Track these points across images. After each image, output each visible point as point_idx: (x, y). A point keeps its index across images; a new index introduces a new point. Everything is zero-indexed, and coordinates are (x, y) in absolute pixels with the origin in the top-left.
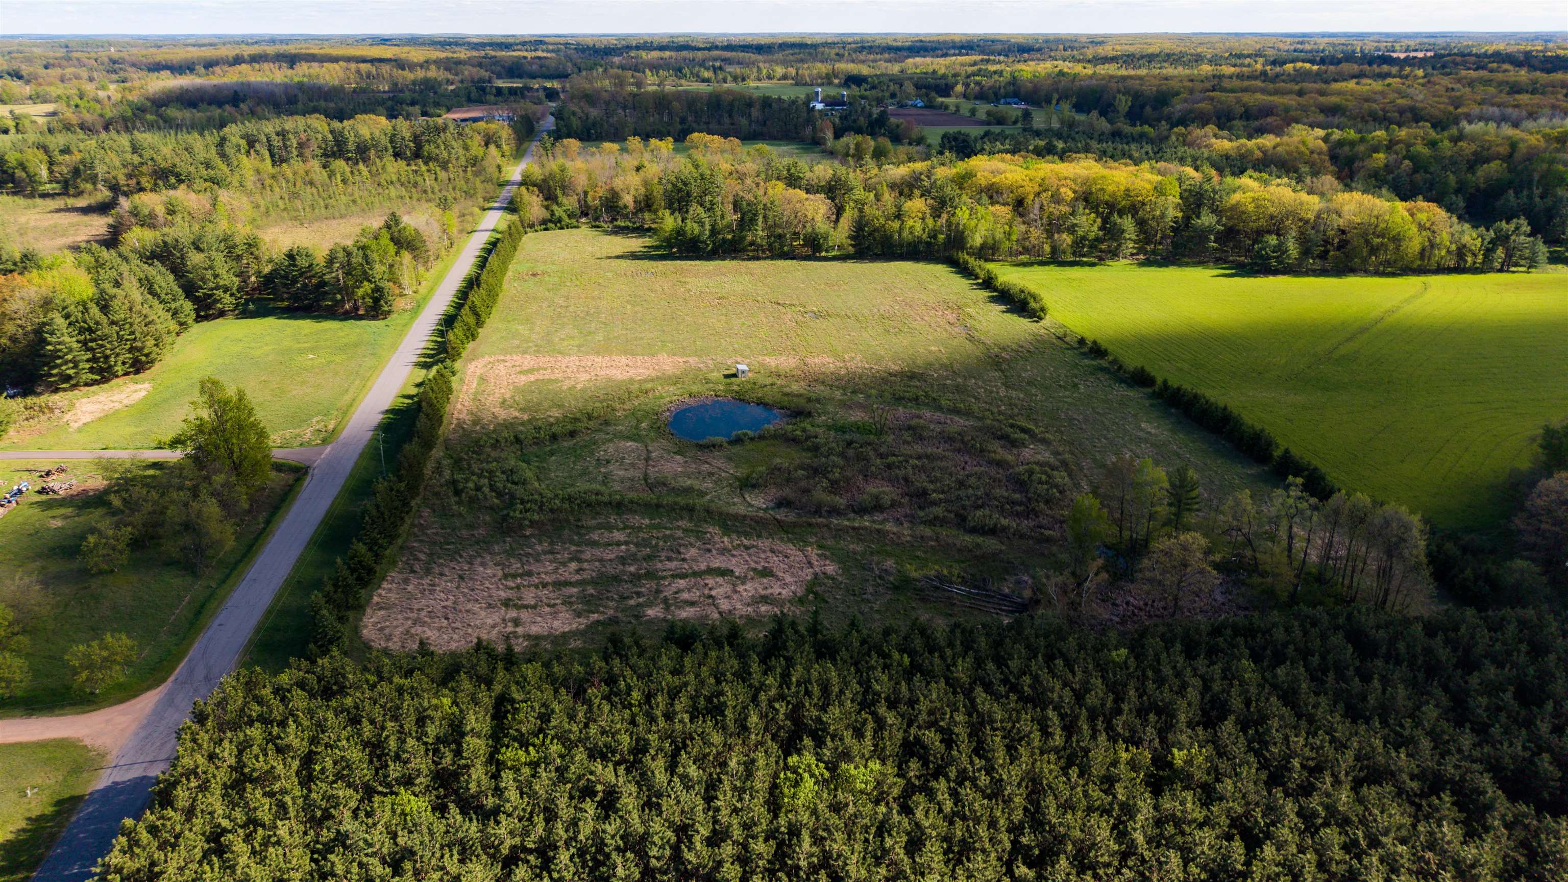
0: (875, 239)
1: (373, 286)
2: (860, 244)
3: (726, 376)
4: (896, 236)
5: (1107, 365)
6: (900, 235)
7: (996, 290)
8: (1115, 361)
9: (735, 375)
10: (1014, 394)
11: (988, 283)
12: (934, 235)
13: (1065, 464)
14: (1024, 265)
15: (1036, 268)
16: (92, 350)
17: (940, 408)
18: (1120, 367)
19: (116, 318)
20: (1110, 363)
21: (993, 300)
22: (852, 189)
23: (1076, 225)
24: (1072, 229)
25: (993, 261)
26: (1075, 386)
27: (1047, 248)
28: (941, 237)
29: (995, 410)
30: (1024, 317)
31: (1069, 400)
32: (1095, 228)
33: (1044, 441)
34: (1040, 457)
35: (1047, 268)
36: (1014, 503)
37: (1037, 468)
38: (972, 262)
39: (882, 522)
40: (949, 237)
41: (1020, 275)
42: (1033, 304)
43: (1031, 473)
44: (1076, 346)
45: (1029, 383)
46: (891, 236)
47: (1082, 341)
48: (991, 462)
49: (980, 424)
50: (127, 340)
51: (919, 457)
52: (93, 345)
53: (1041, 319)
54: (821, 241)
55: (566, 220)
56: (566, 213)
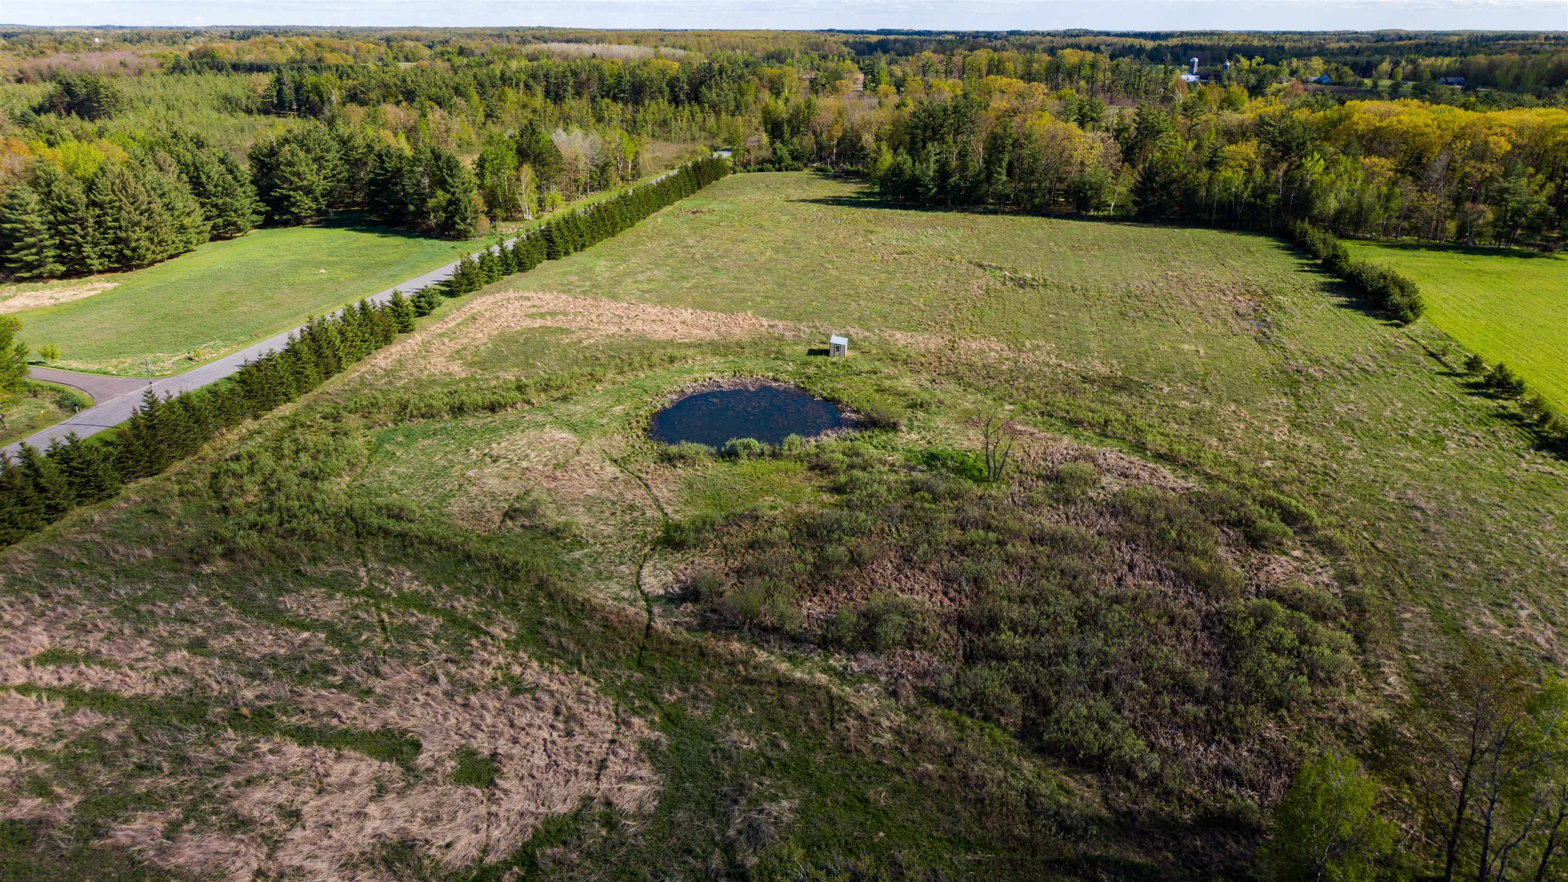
0: (1170, 195)
1: (449, 196)
2: (1144, 201)
3: (812, 352)
4: (1203, 193)
5: (1518, 411)
6: (1208, 191)
7: (1338, 273)
8: (1536, 404)
9: (826, 352)
10: (1302, 440)
11: (1330, 265)
12: (1261, 193)
13: (1356, 604)
14: (1404, 247)
15: (1423, 252)
16: (59, 233)
17: (1140, 447)
18: (1545, 418)
19: (99, 198)
20: (1524, 406)
21: (1331, 289)
22: (1159, 132)
23: (1507, 190)
24: (1498, 199)
25: (1350, 238)
26: (1439, 441)
27: (1451, 226)
28: (1272, 197)
29: (1249, 466)
30: (1376, 317)
31: (1418, 467)
32: (1542, 198)
33: (1329, 547)
34: (1305, 583)
35: (1443, 254)
36: (1188, 689)
37: (1280, 610)
38: (1316, 235)
39: (855, 681)
40: (1286, 196)
41: (1393, 260)
42: (1396, 297)
43: (1263, 619)
44: (1461, 370)
45: (1344, 425)
46: (1195, 192)
47: (1473, 364)
48: (1185, 577)
49: (1206, 488)
50: (110, 228)
51: (1036, 539)
52: (62, 228)
53: (1407, 322)
54: (1089, 193)
55: (788, 160)
56: (791, 153)
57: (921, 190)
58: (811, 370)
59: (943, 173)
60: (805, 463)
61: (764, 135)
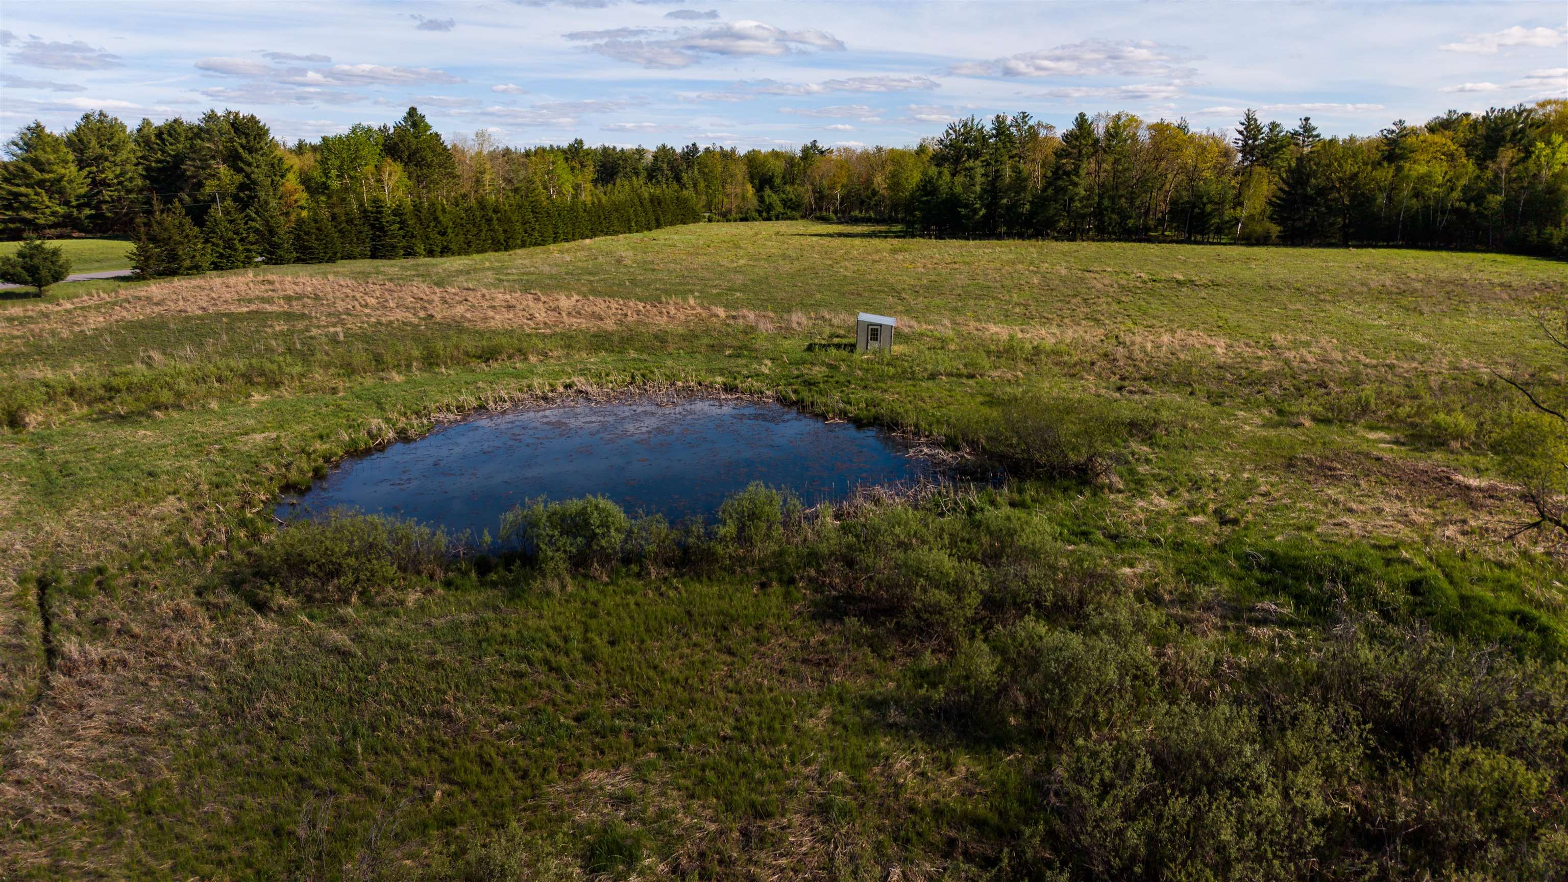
0: (1329, 207)
3: (817, 347)
4: (1381, 199)
6: (1389, 198)
9: (848, 348)
12: (1474, 195)
28: (1495, 200)
46: (1371, 200)
54: (1209, 208)
55: (779, 208)
56: (784, 202)
57: (963, 211)
58: (818, 372)
59: (993, 190)
60: (802, 589)
61: (749, 187)
